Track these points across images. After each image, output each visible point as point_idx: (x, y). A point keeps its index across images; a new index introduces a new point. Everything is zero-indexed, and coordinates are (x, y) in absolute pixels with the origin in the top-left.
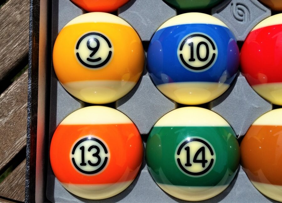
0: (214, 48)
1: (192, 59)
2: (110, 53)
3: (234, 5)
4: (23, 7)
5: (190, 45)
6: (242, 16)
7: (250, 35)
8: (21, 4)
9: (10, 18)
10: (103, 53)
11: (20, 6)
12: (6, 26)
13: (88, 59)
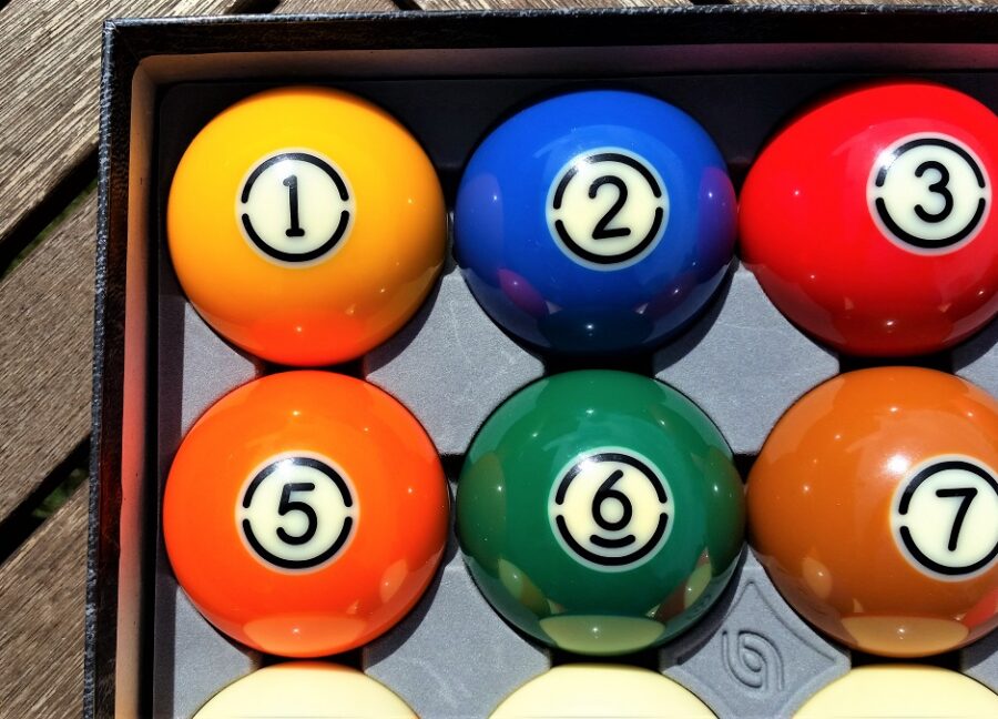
3: (733, 636)
4: (60, 578)
6: (757, 670)
8: (54, 567)
9: (21, 614)
11: (52, 574)
12: (8, 641)
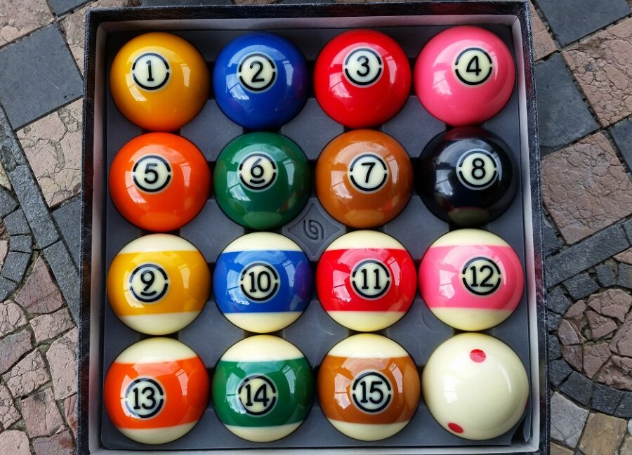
0: (276, 278)
1: (253, 290)
2: (166, 286)
3: (307, 222)
5: (250, 274)
6: (315, 233)
7: (324, 255)
10: (158, 286)
13: (142, 293)
